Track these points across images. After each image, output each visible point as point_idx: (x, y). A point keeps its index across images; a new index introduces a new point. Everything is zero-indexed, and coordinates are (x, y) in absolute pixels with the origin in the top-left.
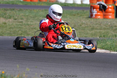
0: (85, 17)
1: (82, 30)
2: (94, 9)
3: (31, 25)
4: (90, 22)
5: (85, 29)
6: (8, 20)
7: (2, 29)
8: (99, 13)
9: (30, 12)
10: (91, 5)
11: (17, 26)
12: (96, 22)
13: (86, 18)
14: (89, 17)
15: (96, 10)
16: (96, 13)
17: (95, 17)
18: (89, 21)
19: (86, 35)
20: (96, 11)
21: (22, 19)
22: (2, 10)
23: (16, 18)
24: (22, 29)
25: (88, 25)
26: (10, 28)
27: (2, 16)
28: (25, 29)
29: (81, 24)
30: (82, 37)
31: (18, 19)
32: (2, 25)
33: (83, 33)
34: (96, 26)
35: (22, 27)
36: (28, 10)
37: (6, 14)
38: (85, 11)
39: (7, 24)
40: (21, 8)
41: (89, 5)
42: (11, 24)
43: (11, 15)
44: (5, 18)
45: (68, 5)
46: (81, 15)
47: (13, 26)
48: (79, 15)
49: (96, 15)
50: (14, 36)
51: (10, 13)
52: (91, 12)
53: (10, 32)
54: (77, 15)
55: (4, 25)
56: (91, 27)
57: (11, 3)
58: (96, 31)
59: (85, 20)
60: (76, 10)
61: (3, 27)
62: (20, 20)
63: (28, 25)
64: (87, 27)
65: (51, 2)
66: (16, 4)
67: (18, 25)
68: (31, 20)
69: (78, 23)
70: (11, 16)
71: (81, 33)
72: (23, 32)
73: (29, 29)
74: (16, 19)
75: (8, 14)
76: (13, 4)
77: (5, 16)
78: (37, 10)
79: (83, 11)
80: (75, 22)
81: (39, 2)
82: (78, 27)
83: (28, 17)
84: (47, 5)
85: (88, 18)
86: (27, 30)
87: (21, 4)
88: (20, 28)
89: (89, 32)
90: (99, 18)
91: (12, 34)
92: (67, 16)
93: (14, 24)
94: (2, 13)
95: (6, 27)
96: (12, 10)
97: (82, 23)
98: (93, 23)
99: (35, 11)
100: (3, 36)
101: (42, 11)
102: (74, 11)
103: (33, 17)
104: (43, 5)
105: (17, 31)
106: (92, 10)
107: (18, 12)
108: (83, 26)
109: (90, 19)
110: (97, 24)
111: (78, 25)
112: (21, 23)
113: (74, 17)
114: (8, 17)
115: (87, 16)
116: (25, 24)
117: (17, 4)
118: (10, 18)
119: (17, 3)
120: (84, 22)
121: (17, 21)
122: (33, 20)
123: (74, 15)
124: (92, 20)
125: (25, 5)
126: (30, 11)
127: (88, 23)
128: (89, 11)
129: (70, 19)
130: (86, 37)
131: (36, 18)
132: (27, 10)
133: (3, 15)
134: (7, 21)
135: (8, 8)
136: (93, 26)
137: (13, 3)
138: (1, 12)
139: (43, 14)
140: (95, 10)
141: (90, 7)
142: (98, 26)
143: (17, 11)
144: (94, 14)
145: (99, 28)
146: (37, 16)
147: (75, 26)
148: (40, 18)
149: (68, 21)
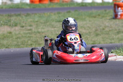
1: (105, 34)
2: (118, 7)
3: (43, 33)
5: (110, 33)
6: (14, 28)
7: (7, 40)
9: (40, 17)
10: (115, 2)
11: (26, 35)
12: (122, 23)
13: (109, 19)
14: (113, 18)
15: (121, 9)
16: (122, 13)
17: (121, 17)
18: (114, 23)
19: (111, 40)
20: (122, 11)
21: (31, 26)
22: (5, 16)
23: (24, 25)
24: (32, 39)
25: (113, 28)
26: (17, 38)
28: (35, 38)
29: (104, 27)
30: (107, 43)
31: (26, 26)
32: (6, 35)
33: (107, 38)
35: (32, 35)
36: (38, 14)
37: (10, 21)
38: (108, 11)
39: (13, 34)
40: (29, 13)
41: (111, 3)
42: (17, 33)
43: (16, 22)
44: (10, 25)
46: (103, 17)
47: (20, 36)
48: (100, 17)
49: (121, 15)
50: (23, 47)
51: (15, 19)
52: (115, 11)
53: (18, 43)
54: (97, 16)
55: (9, 34)
56: (116, 30)
61: (8, 37)
62: (29, 28)
63: (39, 32)
64: (112, 30)
65: (65, 3)
66: (21, 8)
67: (27, 33)
69: (101, 26)
71: (105, 39)
72: (33, 42)
73: (41, 38)
74: (23, 27)
75: (12, 21)
78: (48, 14)
79: (106, 11)
80: (97, 26)
82: (101, 31)
83: (38, 23)
85: (111, 19)
86: (38, 39)
87: (28, 7)
88: (29, 37)
89: (114, 37)
91: (20, 45)
92: (86, 19)
93: (22, 32)
94: (6, 20)
95: (12, 37)
96: (17, 16)
97: (105, 27)
98: (119, 26)
99: (46, 15)
100: (9, 48)
101: (55, 14)
102: (94, 11)
103: (44, 23)
105: (26, 41)
108: (107, 29)
109: (114, 20)
111: (101, 29)
112: (30, 31)
113: (95, 19)
114: (14, 24)
115: (111, 17)
116: (35, 32)
117: (23, 8)
118: (16, 26)
119: (23, 6)
120: (107, 24)
121: (25, 29)
122: (44, 27)
123: (95, 17)
124: (117, 21)
125: (33, 8)
126: (39, 15)
127: (112, 25)
130: (111, 43)
131: (48, 24)
132: (36, 14)
133: (6, 22)
134: (12, 30)
135: (12, 14)
136: (119, 29)
138: (4, 19)
139: (56, 18)
140: (120, 8)
141: (113, 6)
143: (23, 16)
144: (119, 13)
146: (48, 21)
147: (96, 30)
148: (53, 23)
149: (88, 25)
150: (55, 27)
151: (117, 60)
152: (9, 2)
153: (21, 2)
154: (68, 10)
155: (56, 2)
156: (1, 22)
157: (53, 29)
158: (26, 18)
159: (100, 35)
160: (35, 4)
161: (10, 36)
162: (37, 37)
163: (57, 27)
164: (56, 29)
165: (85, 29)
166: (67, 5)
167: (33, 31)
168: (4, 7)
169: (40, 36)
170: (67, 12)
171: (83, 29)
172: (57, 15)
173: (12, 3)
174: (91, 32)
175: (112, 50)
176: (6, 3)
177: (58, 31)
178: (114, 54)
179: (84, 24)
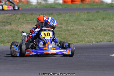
3: (71, 31)
21: (61, 24)
24: (61, 36)
28: (64, 35)
35: (61, 33)
36: (69, 14)
40: (61, 12)
63: (68, 30)
65: (95, 3)
66: (54, 8)
68: (71, 24)
78: (79, 13)
83: (68, 21)
84: (90, 7)
86: (67, 36)
87: (61, 7)
88: (58, 34)
96: (49, 15)
99: (76, 14)
101: (84, 14)
103: (74, 21)
104: (85, 7)
112: (60, 29)
116: (64, 30)
117: (56, 8)
119: (56, 6)
122: (74, 25)
125: (65, 8)
126: (70, 15)
131: (77, 22)
132: (67, 13)
135: (46, 13)
137: (51, 7)
139: (85, 17)
143: (55, 15)
146: (78, 20)
148: (82, 22)
150: (83, 26)
152: (43, 2)
153: (54, 2)
154: (97, 10)
155: (87, 2)
156: (35, 20)
157: (81, 27)
158: (57, 17)
162: (66, 35)
163: (85, 25)
164: (84, 27)
165: (111, 27)
166: (97, 6)
167: (63, 29)
168: (39, 7)
169: (69, 34)
170: (96, 12)
171: (110, 27)
172: (87, 15)
173: (46, 3)
176: (41, 3)
177: (86, 29)
179: (111, 23)
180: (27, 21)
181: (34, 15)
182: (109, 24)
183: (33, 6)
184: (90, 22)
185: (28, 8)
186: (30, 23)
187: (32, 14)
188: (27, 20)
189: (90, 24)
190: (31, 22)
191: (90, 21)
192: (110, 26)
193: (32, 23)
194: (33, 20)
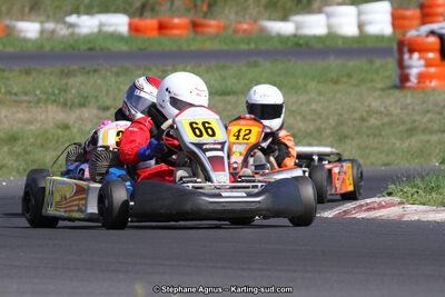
0: (379, 86)
1: (368, 136)
2: (411, 51)
4: (399, 104)
5: (383, 133)
6: (77, 112)
8: (432, 70)
10: (399, 36)
12: (423, 102)
13: (383, 90)
14: (395, 87)
15: (420, 58)
16: (423, 69)
17: (419, 82)
18: (396, 103)
19: (387, 155)
22: (51, 74)
23: (108, 102)
25: (394, 118)
27: (53, 98)
29: (365, 114)
30: (372, 164)
32: (53, 135)
33: (376, 149)
34: (425, 120)
37: (65, 91)
38: (378, 63)
39: (75, 130)
40: (127, 64)
41: (389, 39)
43: (85, 94)
44: (65, 104)
45: (307, 44)
46: (363, 81)
48: (354, 81)
49: (421, 77)
51: (83, 83)
52: (401, 64)
54: (345, 79)
55: (60, 132)
56: (403, 123)
57: (83, 47)
58: (426, 137)
59: (380, 97)
60: (340, 62)
61: (58, 141)
64: (391, 123)
65: (240, 35)
66: (102, 50)
69: (354, 111)
70: (87, 97)
71: (367, 151)
74: (106, 109)
75: (73, 91)
76: (91, 49)
77: (66, 100)
78: (188, 69)
79: (371, 62)
80: (343, 109)
81: (192, 35)
82: (354, 126)
84: (224, 47)
85: (389, 88)
87: (124, 48)
89: (398, 144)
90: (434, 89)
92: (308, 87)
94: (53, 87)
96: (88, 73)
97: (367, 112)
98: (414, 110)
101: (208, 70)
102: (334, 64)
104: (209, 46)
106: (406, 56)
107: (113, 80)
108: (373, 121)
109: (397, 93)
110: (428, 111)
111: (355, 119)
113: (336, 87)
114: (76, 100)
115: (388, 83)
117: (108, 50)
118: (82, 105)
119: (109, 45)
120: (375, 105)
123: (336, 82)
124: (407, 98)
125: (141, 49)
127: (392, 109)
128: (392, 63)
129: (322, 99)
130: (388, 164)
133: (54, 95)
134: (71, 117)
135: (75, 67)
136: (415, 121)
137: (90, 46)
138: (47, 83)
140: (416, 55)
141: (395, 47)
142: (431, 121)
143: (109, 74)
144: (414, 71)
145: (436, 127)
147: (340, 123)
149: (314, 106)
151: (405, 219)
152: (64, 31)
153: (100, 32)
154: (252, 60)
155: (212, 30)
156: (38, 92)
158: (116, 82)
159: (353, 139)
160: (146, 37)
161: (63, 137)
165: (304, 118)
166: (249, 43)
170: (249, 65)
171: (298, 118)
172: (216, 73)
173: (73, 34)
174: (325, 129)
175: (392, 187)
176: (53, 32)
178: (396, 199)
179: (302, 104)
180: (14, 97)
181: (34, 74)
182: (294, 108)
183: (30, 46)
184: (228, 98)
185: (10, 49)
186: (22, 102)
187: (28, 73)
188: (10, 93)
189: (229, 107)
190: (27, 98)
191: (229, 94)
192: (300, 114)
193: (30, 102)
194: (35, 91)
